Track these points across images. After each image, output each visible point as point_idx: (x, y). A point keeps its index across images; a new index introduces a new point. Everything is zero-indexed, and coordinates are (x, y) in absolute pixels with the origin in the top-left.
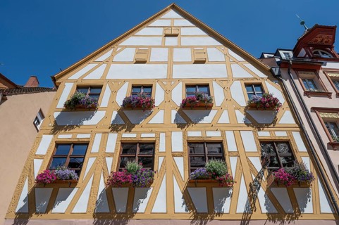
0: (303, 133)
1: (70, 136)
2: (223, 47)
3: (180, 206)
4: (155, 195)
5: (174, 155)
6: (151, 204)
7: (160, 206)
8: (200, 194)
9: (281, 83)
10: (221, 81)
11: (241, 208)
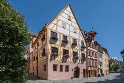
0: (87, 53)
1: (54, 46)
2: (79, 30)
3: (72, 61)
4: (69, 59)
5: (71, 53)
6: (69, 60)
7: (70, 61)
8: (74, 60)
9: (86, 43)
10: (78, 40)
11: (78, 62)
